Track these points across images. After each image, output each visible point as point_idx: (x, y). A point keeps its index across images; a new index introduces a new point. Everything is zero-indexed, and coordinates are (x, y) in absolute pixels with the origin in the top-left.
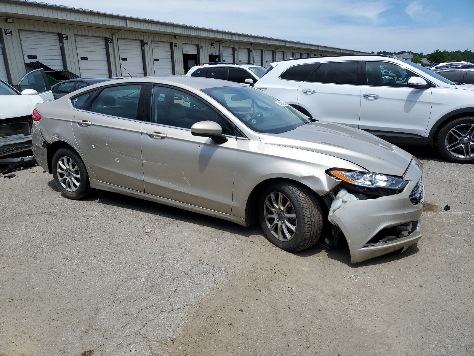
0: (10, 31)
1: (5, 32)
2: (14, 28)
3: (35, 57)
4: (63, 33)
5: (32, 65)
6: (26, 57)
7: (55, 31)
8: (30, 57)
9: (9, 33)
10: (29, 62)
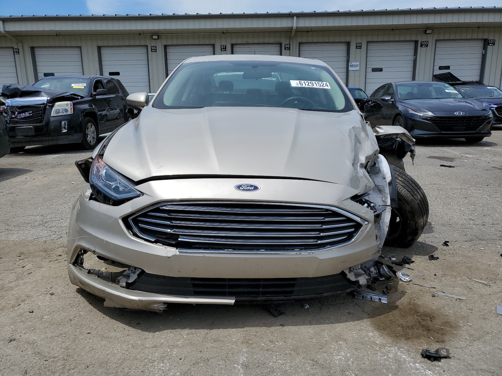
0: (424, 43)
1: (421, 43)
2: (431, 40)
3: (448, 68)
4: (491, 38)
5: (441, 76)
6: (437, 68)
7: (480, 37)
8: (441, 68)
9: (425, 45)
10: (438, 73)
